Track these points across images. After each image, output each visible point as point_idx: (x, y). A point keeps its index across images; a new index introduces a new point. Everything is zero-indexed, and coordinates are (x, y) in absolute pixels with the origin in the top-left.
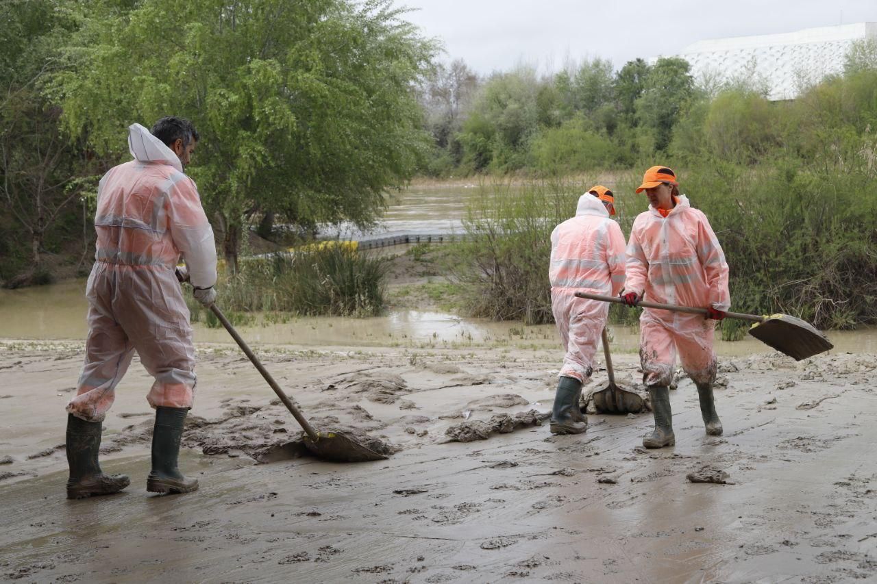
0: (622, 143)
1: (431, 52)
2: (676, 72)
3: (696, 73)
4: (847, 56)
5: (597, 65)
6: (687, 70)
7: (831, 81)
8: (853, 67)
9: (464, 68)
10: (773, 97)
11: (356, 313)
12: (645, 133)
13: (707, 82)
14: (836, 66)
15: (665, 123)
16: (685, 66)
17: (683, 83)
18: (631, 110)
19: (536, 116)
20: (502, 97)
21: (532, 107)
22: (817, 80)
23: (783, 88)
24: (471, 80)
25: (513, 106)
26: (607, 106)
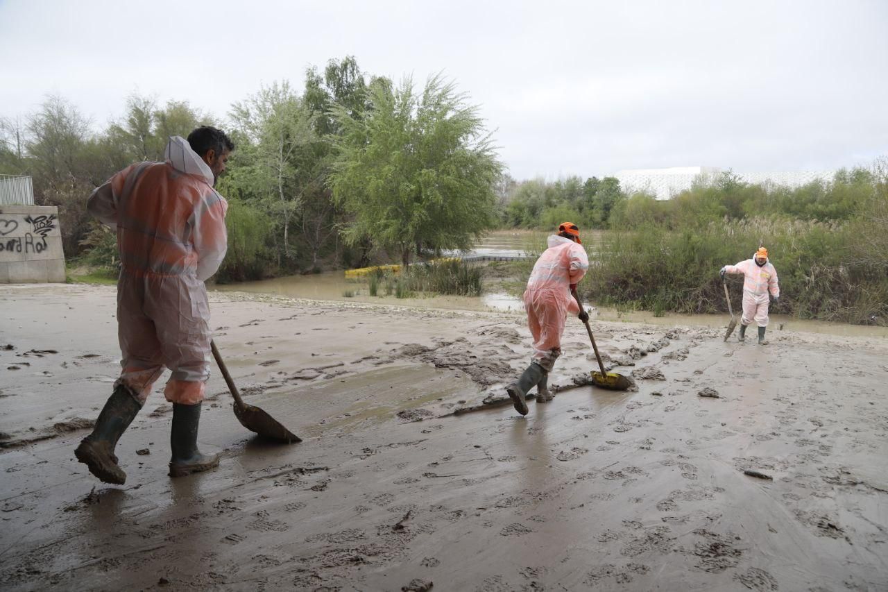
0: (586, 216)
1: (501, 169)
2: (613, 184)
3: (622, 185)
4: (692, 182)
5: (575, 178)
6: (617, 183)
7: (685, 193)
8: (694, 186)
9: (510, 177)
10: (659, 198)
11: (468, 294)
12: (597, 212)
13: (627, 190)
14: (688, 186)
15: (607, 208)
16: (617, 182)
17: (616, 189)
18: (590, 201)
19: (545, 201)
20: (529, 191)
21: (543, 197)
22: (678, 192)
23: (663, 195)
24: (513, 183)
25: (533, 196)
26: (579, 199)
